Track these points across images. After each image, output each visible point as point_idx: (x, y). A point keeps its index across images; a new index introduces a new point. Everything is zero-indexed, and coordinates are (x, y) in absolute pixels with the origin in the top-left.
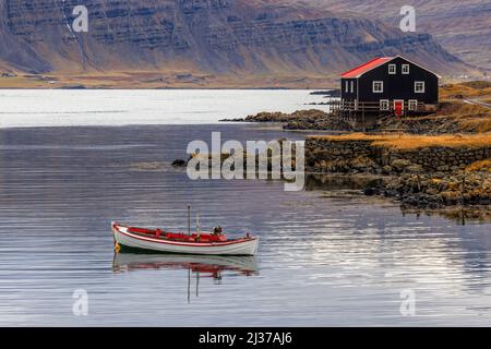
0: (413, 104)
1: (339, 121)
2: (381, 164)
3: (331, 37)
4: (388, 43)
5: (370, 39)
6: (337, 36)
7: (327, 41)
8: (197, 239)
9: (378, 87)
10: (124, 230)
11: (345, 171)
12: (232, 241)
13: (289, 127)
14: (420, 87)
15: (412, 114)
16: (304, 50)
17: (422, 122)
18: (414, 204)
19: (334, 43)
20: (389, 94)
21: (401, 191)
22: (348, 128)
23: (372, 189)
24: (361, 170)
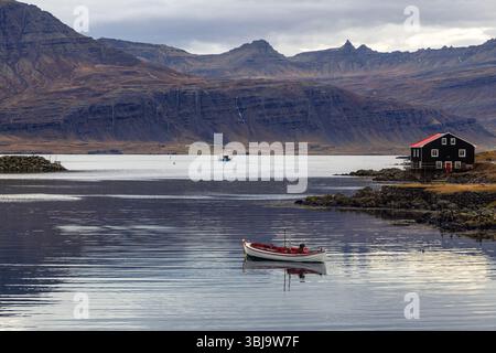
0: (458, 164)
1: (409, 175)
2: (431, 203)
3: (410, 121)
4: (448, 125)
5: (436, 122)
6: (414, 121)
7: (408, 124)
8: (290, 251)
9: (435, 153)
10: (248, 245)
11: (408, 208)
12: (311, 253)
13: (377, 179)
14: (463, 153)
15: (457, 171)
16: (392, 130)
17: (464, 176)
18: (448, 229)
19: (412, 125)
20: (442, 158)
21: (440, 220)
22: (415, 180)
23: (421, 220)
24: (417, 207)
